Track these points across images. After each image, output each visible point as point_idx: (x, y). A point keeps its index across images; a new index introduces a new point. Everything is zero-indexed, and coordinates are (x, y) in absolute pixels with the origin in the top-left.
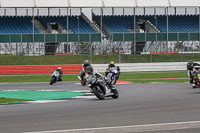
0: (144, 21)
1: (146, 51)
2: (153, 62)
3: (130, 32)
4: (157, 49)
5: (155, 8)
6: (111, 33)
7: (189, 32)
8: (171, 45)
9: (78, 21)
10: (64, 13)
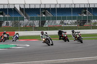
0: (45, 10)
1: (46, 25)
2: (49, 30)
3: (38, 16)
4: (51, 24)
5: (50, 4)
6: (29, 17)
7: (67, 16)
8: (58, 22)
9: (13, 11)
10: (6, 7)
